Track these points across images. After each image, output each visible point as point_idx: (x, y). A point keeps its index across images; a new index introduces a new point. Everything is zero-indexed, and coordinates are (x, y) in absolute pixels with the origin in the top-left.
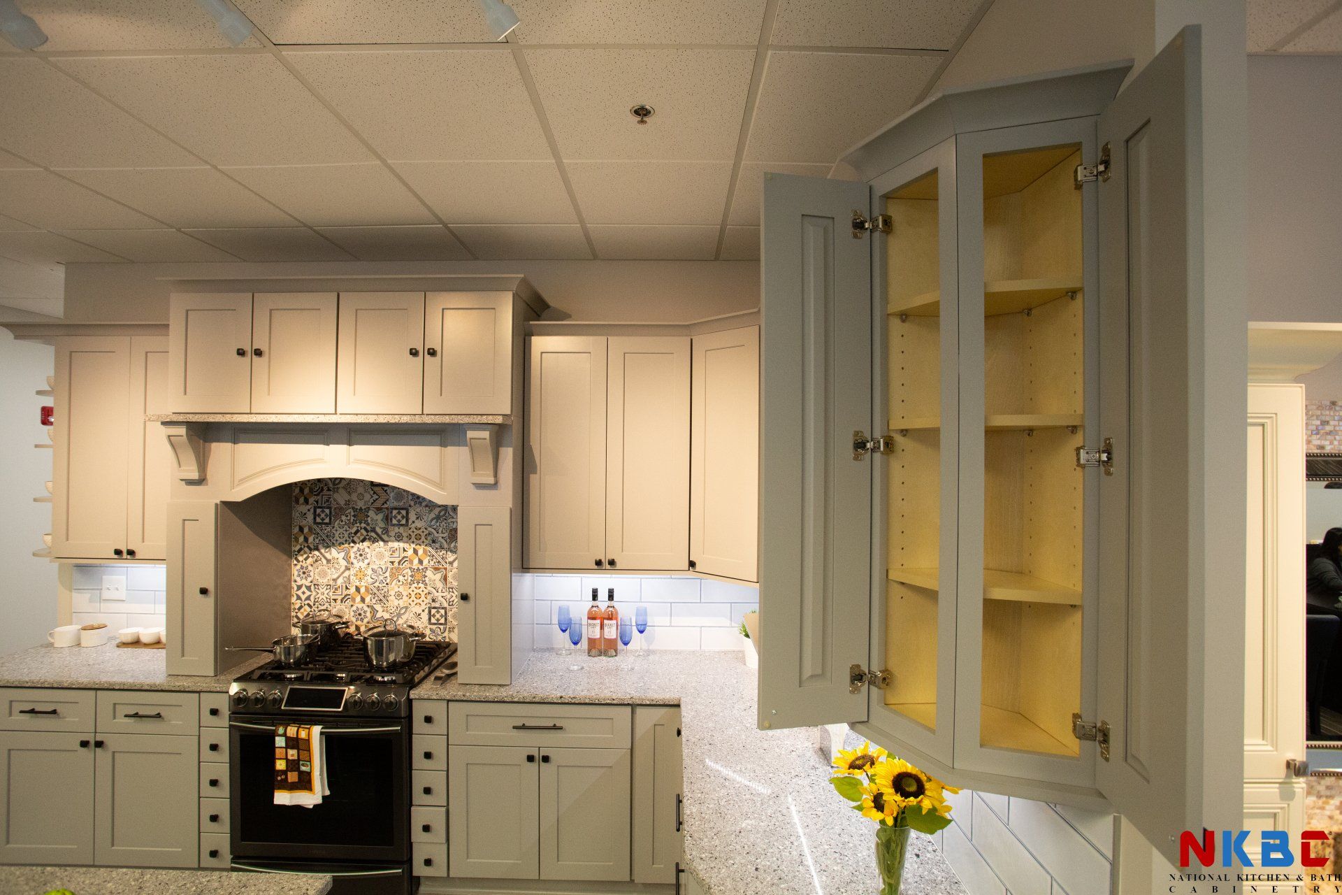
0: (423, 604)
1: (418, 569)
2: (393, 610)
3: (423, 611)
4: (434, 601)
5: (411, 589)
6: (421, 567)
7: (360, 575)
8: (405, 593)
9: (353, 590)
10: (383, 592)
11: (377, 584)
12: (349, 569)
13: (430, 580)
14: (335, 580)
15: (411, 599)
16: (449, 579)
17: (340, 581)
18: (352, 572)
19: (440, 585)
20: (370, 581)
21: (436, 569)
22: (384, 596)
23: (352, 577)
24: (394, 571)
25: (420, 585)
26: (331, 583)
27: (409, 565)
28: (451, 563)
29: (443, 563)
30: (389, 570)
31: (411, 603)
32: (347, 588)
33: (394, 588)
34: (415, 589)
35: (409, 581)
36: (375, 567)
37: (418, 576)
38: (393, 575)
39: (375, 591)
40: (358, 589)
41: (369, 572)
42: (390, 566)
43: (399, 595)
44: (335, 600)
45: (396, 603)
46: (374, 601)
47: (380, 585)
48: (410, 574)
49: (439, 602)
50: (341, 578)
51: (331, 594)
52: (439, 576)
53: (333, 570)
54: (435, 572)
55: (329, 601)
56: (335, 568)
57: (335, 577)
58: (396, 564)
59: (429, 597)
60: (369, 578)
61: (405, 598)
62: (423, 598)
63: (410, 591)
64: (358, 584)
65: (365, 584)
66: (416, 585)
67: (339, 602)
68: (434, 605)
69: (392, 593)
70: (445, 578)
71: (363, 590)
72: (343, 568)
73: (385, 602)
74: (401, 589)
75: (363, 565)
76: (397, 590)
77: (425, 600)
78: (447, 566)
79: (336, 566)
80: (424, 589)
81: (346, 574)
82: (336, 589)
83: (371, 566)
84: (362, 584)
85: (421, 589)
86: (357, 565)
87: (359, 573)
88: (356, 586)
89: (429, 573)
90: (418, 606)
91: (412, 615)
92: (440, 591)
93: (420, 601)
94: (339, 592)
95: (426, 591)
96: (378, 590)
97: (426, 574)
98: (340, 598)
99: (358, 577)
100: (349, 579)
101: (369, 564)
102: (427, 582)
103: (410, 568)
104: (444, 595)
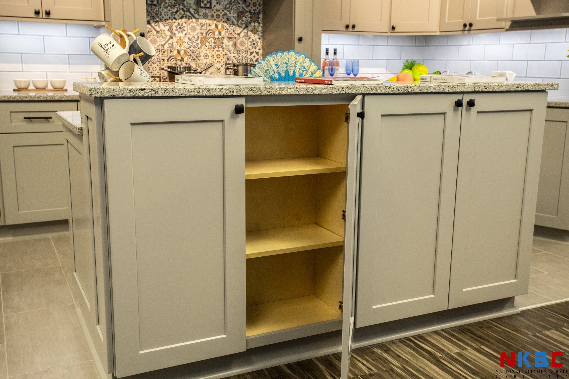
0: (222, 62)
1: (218, 38)
2: (203, 66)
3: (222, 66)
4: (228, 59)
5: (214, 52)
6: (220, 37)
7: (180, 42)
8: (210, 55)
9: (175, 52)
10: (196, 54)
11: (192, 48)
12: (172, 38)
13: (226, 46)
14: (163, 46)
15: (214, 59)
16: (238, 45)
17: (166, 47)
18: (175, 40)
19: (232, 49)
20: (187, 46)
21: (230, 38)
22: (197, 57)
23: (174, 44)
24: (203, 39)
25: (220, 49)
26: (160, 47)
27: (213, 36)
28: (239, 34)
29: (234, 34)
30: (200, 39)
31: (214, 61)
32: (171, 51)
33: (203, 51)
34: (216, 52)
35: (213, 46)
36: (190, 37)
37: (218, 43)
38: (202, 42)
39: (191, 53)
40: (179, 52)
41: (186, 40)
42: (200, 35)
43: (206, 56)
44: (163, 60)
45: (205, 61)
46: (190, 60)
47: (194, 49)
48: (213, 41)
49: (231, 60)
50: (167, 44)
51: (160, 55)
52: (231, 43)
53: (161, 38)
54: (229, 40)
55: (159, 60)
56: (163, 37)
57: (163, 43)
58: (204, 35)
59: (225, 57)
60: (186, 44)
61: (210, 58)
62: (222, 57)
63: (213, 53)
64: (179, 48)
65: (184, 48)
66: (217, 49)
67: (166, 61)
68: (228, 62)
69: (202, 54)
70: (235, 44)
71: (182, 53)
72: (168, 37)
73: (198, 61)
74: (208, 52)
75: (182, 35)
76: (205, 52)
77: (223, 59)
78: (236, 36)
79: (163, 35)
80: (222, 52)
81: (170, 41)
82: (164, 52)
83: (187, 36)
84: (182, 48)
85: (220, 52)
86: (178, 35)
87: (179, 41)
88: (178, 50)
89: (225, 41)
90: (219, 63)
91: (214, 69)
92: (232, 53)
93: (219, 60)
94: (166, 54)
95: (224, 53)
96: (193, 53)
97: (224, 42)
98: (166, 58)
99: (179, 43)
100: (172, 45)
101: (186, 34)
102: (224, 47)
103: (213, 37)
104: (234, 55)
